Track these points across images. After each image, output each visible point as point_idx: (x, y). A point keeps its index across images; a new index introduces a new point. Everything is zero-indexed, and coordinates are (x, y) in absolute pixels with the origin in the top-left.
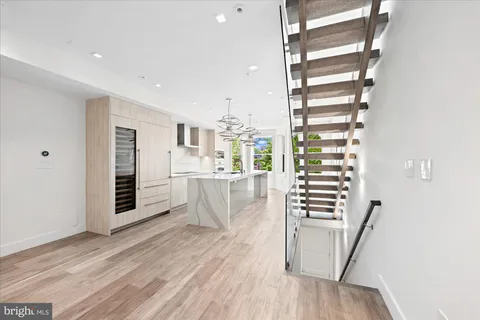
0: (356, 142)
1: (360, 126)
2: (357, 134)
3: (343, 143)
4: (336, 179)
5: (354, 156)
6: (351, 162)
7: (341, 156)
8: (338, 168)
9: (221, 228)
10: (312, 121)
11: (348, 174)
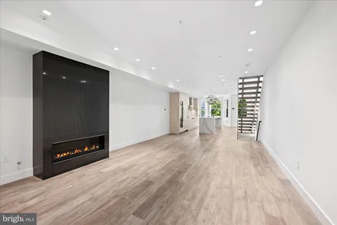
0: (257, 106)
1: (258, 102)
2: (258, 104)
3: (253, 107)
4: (252, 118)
5: (257, 110)
6: (256, 112)
7: (253, 110)
8: (252, 114)
9: (212, 133)
10: (244, 96)
11: (256, 116)
